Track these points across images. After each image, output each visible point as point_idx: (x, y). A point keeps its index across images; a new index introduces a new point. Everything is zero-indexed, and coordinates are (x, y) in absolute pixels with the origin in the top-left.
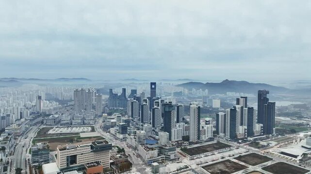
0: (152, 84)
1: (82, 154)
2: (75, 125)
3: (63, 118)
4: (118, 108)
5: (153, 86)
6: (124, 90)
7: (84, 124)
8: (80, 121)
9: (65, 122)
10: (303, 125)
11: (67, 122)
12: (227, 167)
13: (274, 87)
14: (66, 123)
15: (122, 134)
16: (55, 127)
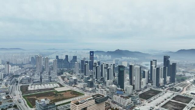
0: (91, 52)
1: (90, 106)
2: (44, 82)
3: (35, 77)
4: (63, 69)
5: (92, 54)
6: (67, 56)
7: (50, 82)
8: (47, 79)
9: (37, 80)
10: (182, 76)
11: (38, 80)
12: (175, 106)
13: (143, 53)
14: (37, 82)
15: (90, 87)
16: (30, 84)
